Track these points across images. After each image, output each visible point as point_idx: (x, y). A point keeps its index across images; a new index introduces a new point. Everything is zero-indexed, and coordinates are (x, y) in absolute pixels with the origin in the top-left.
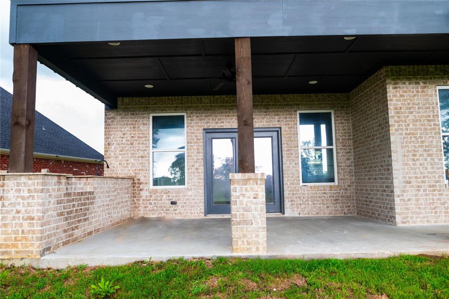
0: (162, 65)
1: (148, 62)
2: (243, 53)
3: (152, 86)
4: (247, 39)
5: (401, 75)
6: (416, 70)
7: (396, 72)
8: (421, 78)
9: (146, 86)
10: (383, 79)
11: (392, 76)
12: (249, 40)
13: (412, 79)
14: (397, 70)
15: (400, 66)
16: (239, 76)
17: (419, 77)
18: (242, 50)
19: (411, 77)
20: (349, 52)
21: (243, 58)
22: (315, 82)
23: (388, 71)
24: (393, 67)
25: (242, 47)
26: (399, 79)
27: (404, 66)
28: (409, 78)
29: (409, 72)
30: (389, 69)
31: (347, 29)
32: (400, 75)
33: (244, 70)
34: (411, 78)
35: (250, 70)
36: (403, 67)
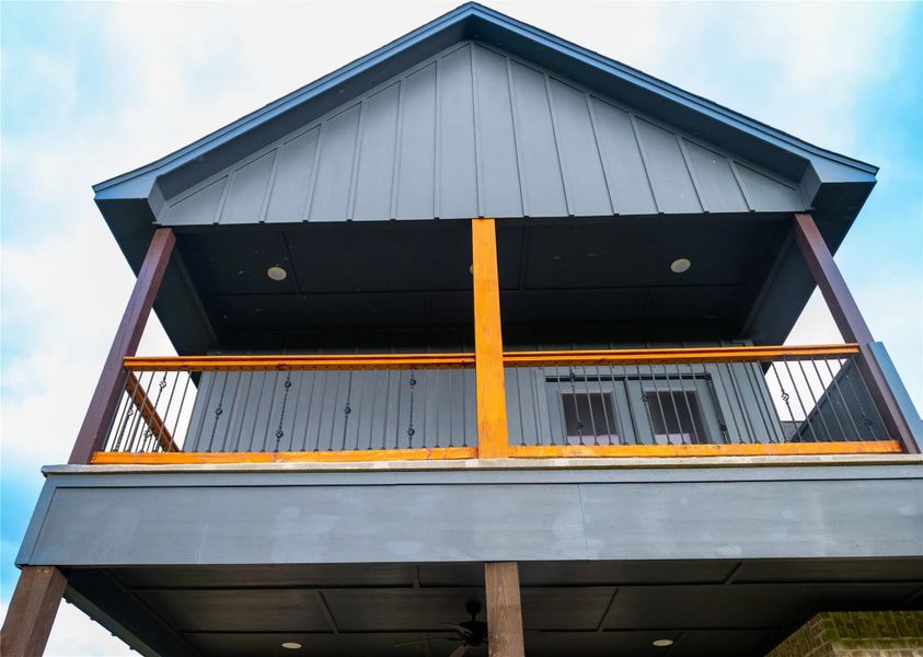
0: (327, 606)
1: (296, 597)
2: (503, 597)
3: (300, 646)
4: (510, 566)
5: (864, 635)
6: (893, 622)
7: (849, 625)
8: (912, 642)
9: (284, 645)
10: (823, 644)
11: (842, 636)
12: (515, 566)
13: (892, 644)
14: (851, 621)
15: (856, 614)
16: (494, 651)
17: (905, 638)
18: (500, 589)
19: (889, 639)
20: (734, 583)
21: (503, 607)
22: (668, 643)
23: (830, 625)
24: (841, 615)
25: (500, 583)
26: (861, 643)
27: (865, 613)
28: (885, 642)
29: (880, 627)
30: (831, 620)
31: (723, 545)
32: (861, 635)
33: (507, 636)
34: (890, 642)
35: (521, 637)
36: (862, 615)
